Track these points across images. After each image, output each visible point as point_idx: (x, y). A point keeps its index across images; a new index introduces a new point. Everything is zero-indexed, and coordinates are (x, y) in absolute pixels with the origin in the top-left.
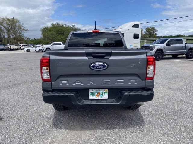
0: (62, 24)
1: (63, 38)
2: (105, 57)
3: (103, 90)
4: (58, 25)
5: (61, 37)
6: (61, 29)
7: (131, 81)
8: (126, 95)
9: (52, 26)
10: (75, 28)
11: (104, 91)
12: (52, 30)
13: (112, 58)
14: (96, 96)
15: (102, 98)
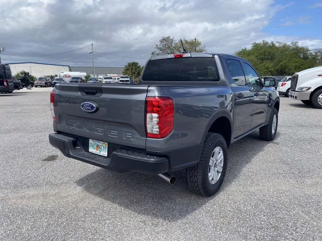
0: (272, 43)
1: (270, 66)
2: (97, 95)
3: (103, 142)
4: (265, 44)
5: (267, 65)
6: (268, 52)
7: (128, 135)
8: (115, 154)
9: (254, 47)
10: (297, 47)
11: (104, 145)
12: (253, 54)
13: (104, 96)
14: (96, 150)
15: (101, 154)
